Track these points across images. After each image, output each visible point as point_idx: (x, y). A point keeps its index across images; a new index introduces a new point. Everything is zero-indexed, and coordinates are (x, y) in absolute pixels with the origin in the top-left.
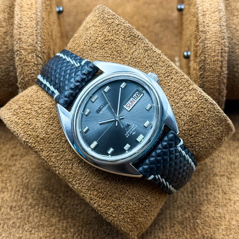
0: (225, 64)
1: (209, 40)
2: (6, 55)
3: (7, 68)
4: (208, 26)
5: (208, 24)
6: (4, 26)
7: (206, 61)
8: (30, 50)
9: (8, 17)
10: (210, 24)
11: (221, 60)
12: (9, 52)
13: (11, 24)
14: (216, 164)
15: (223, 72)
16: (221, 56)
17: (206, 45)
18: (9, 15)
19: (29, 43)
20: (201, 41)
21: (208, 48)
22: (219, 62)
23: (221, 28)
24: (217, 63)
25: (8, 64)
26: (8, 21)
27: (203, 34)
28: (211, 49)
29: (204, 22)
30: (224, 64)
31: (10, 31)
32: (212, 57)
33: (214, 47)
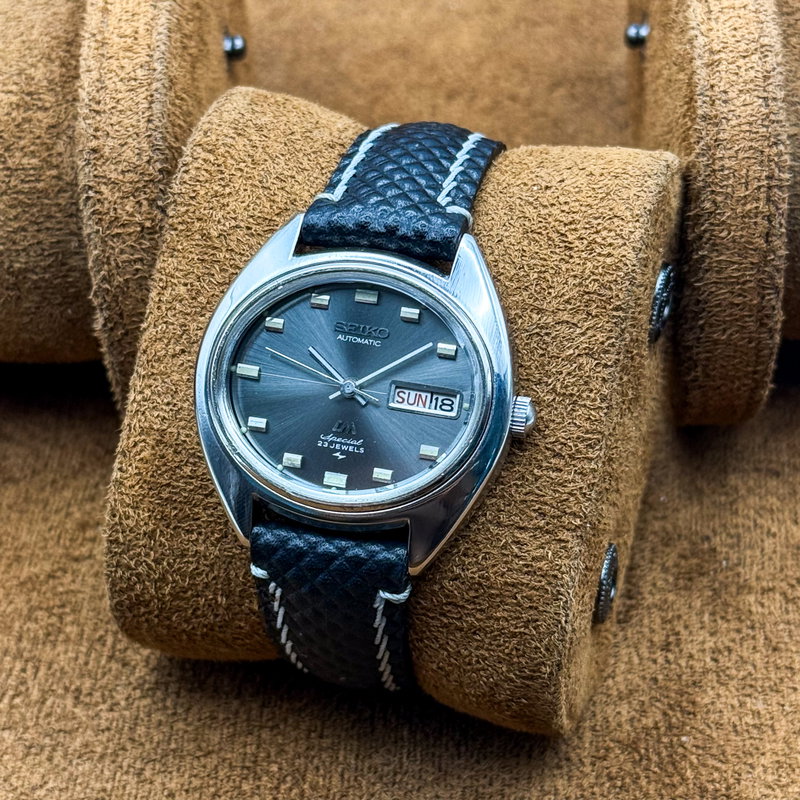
0: (781, 225)
1: (729, 146)
2: (55, 201)
3: (58, 242)
4: (725, 102)
5: (725, 92)
6: (48, 105)
7: (719, 214)
8: (128, 184)
9: (62, 76)
10: (731, 95)
11: (768, 214)
12: (65, 191)
13: (70, 97)
14: (748, 552)
15: (774, 252)
16: (769, 200)
17: (718, 164)
18: (64, 70)
19: (125, 164)
20: (703, 150)
21: (726, 172)
22: (759, 220)
23: (768, 106)
24: (755, 223)
25: (60, 229)
26: (63, 87)
27: (709, 127)
28: (734, 176)
29: (712, 86)
30: (778, 226)
31: (66, 123)
32: (738, 201)
33: (745, 171)
